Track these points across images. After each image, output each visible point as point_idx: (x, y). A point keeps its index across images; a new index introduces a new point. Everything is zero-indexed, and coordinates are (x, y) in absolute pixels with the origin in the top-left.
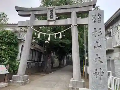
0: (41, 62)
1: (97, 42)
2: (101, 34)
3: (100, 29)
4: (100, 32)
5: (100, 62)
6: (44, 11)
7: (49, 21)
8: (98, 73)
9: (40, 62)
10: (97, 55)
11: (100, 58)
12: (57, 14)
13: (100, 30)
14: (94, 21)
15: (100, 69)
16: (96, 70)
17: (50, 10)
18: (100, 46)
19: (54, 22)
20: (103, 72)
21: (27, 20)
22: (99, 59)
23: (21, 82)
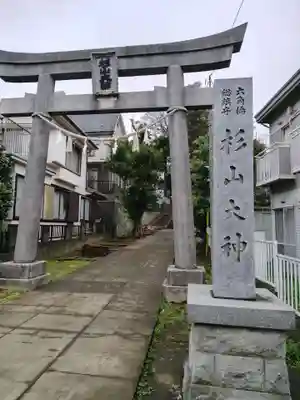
0: (79, 224)
1: (232, 167)
2: (245, 145)
3: (242, 131)
4: (242, 139)
5: (237, 219)
6: (80, 64)
7: (98, 96)
8: (231, 246)
9: (75, 224)
10: (232, 201)
11: (237, 208)
13: (242, 136)
14: (227, 110)
15: (238, 235)
16: (228, 238)
17: (99, 60)
18: (238, 177)
19: (115, 99)
20: (244, 243)
21: (27, 94)
22: (236, 211)
23: (27, 280)
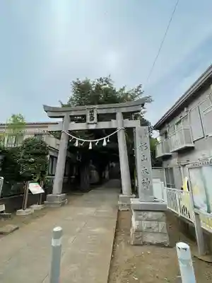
1: (144, 156)
2: (147, 148)
5: (146, 173)
7: (89, 124)
10: (144, 167)
11: (146, 170)
15: (147, 179)
16: (144, 180)
17: (89, 111)
19: (95, 125)
20: (149, 182)
23: (59, 202)
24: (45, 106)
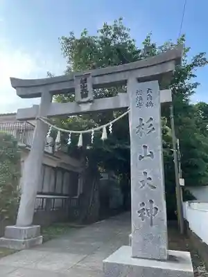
0: (77, 197)
1: (144, 146)
2: (153, 129)
3: (151, 119)
4: (151, 125)
5: (150, 188)
7: (79, 103)
8: (145, 211)
10: (145, 173)
12: (95, 87)
13: (151, 122)
14: (140, 105)
15: (151, 201)
16: (143, 204)
17: (79, 80)
18: (149, 154)
19: (91, 104)
20: (155, 208)
21: (34, 105)
22: (148, 181)
23: (22, 240)
24: (13, 80)
